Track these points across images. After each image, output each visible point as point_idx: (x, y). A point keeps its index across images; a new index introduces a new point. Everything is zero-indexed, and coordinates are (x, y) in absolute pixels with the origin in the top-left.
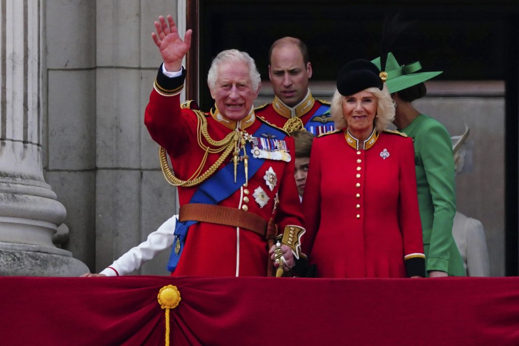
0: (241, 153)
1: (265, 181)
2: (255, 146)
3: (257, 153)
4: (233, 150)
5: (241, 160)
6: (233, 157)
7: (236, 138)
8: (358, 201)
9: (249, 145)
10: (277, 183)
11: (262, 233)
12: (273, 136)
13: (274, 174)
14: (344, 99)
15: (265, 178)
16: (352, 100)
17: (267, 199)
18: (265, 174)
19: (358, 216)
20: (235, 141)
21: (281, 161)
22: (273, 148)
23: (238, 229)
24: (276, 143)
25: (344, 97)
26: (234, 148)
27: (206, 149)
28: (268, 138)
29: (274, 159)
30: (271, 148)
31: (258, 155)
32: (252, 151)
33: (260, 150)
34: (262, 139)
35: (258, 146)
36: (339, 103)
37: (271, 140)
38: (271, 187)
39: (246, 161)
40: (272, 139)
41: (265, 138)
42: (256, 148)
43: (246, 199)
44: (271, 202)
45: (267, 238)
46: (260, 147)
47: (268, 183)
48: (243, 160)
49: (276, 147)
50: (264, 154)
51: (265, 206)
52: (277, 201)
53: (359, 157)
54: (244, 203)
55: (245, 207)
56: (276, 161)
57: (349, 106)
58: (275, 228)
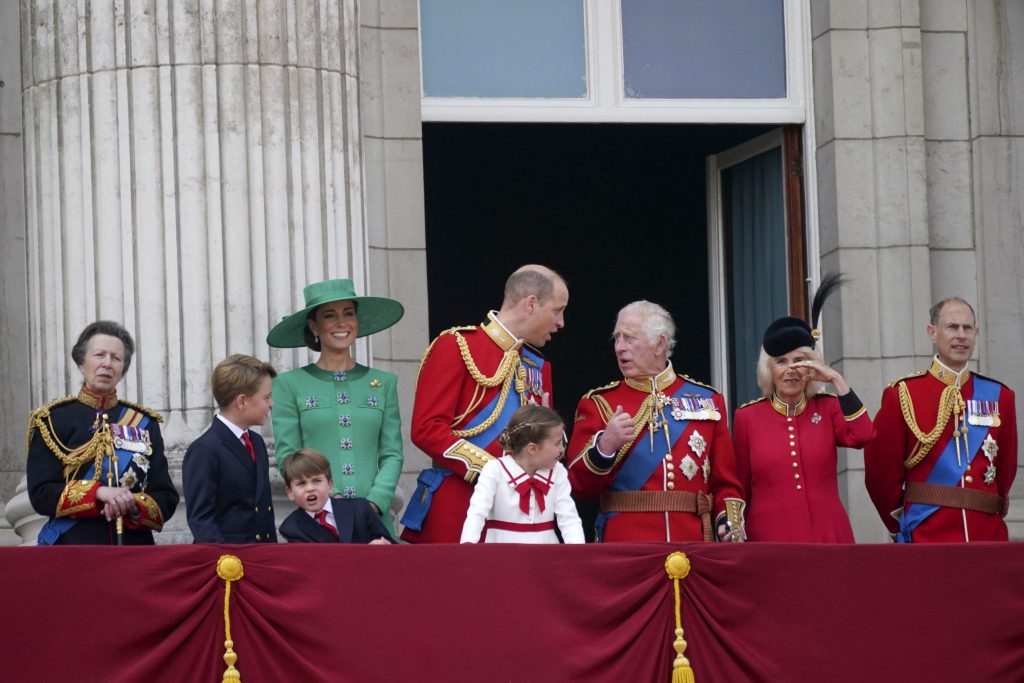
0: (660, 419)
1: (690, 447)
8: (796, 470)
9: (669, 408)
10: (706, 448)
11: (693, 510)
12: (697, 396)
13: (701, 438)
14: (773, 360)
15: (690, 443)
16: (783, 361)
17: (696, 468)
18: (689, 439)
19: (799, 487)
21: (709, 421)
22: (697, 407)
23: (667, 514)
24: (701, 402)
25: (774, 358)
29: (701, 418)
32: (673, 414)
34: (683, 400)
36: (768, 366)
38: (699, 454)
39: (666, 427)
41: (688, 397)
42: (678, 409)
43: (671, 475)
44: (700, 471)
45: (699, 513)
46: (682, 407)
47: (694, 449)
48: (663, 426)
50: (688, 415)
51: (694, 478)
52: (706, 467)
53: (790, 424)
54: (669, 480)
55: (671, 484)
56: (703, 421)
57: (781, 368)
58: (707, 501)
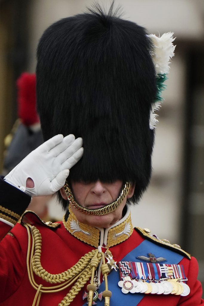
2: (125, 274)
3: (128, 285)
4: (88, 282)
5: (101, 299)
6: (88, 292)
7: (95, 262)
20: (92, 267)
26: (90, 278)
27: (38, 287)
28: (150, 262)
30: (153, 277)
31: (130, 289)
33: (134, 281)
35: (130, 275)
37: (154, 265)
40: (157, 262)
49: (164, 274)
